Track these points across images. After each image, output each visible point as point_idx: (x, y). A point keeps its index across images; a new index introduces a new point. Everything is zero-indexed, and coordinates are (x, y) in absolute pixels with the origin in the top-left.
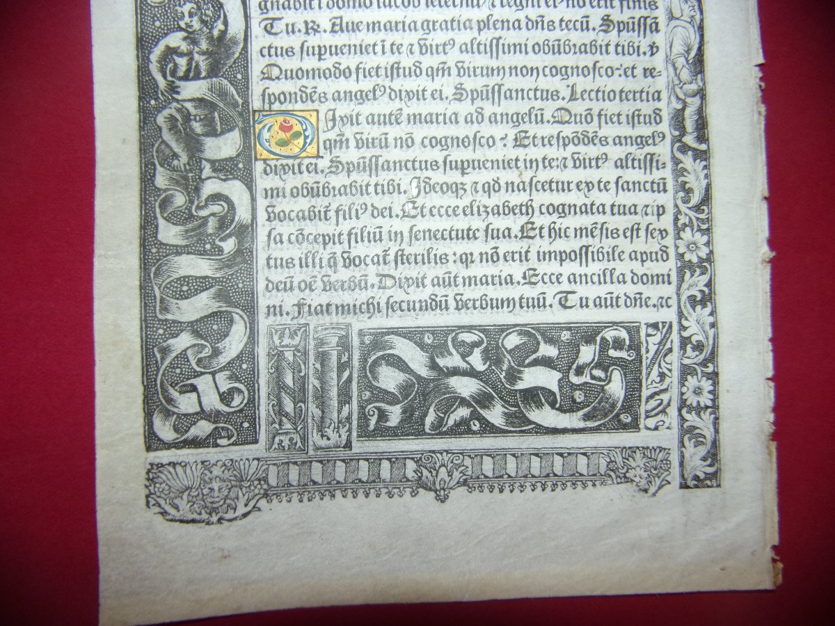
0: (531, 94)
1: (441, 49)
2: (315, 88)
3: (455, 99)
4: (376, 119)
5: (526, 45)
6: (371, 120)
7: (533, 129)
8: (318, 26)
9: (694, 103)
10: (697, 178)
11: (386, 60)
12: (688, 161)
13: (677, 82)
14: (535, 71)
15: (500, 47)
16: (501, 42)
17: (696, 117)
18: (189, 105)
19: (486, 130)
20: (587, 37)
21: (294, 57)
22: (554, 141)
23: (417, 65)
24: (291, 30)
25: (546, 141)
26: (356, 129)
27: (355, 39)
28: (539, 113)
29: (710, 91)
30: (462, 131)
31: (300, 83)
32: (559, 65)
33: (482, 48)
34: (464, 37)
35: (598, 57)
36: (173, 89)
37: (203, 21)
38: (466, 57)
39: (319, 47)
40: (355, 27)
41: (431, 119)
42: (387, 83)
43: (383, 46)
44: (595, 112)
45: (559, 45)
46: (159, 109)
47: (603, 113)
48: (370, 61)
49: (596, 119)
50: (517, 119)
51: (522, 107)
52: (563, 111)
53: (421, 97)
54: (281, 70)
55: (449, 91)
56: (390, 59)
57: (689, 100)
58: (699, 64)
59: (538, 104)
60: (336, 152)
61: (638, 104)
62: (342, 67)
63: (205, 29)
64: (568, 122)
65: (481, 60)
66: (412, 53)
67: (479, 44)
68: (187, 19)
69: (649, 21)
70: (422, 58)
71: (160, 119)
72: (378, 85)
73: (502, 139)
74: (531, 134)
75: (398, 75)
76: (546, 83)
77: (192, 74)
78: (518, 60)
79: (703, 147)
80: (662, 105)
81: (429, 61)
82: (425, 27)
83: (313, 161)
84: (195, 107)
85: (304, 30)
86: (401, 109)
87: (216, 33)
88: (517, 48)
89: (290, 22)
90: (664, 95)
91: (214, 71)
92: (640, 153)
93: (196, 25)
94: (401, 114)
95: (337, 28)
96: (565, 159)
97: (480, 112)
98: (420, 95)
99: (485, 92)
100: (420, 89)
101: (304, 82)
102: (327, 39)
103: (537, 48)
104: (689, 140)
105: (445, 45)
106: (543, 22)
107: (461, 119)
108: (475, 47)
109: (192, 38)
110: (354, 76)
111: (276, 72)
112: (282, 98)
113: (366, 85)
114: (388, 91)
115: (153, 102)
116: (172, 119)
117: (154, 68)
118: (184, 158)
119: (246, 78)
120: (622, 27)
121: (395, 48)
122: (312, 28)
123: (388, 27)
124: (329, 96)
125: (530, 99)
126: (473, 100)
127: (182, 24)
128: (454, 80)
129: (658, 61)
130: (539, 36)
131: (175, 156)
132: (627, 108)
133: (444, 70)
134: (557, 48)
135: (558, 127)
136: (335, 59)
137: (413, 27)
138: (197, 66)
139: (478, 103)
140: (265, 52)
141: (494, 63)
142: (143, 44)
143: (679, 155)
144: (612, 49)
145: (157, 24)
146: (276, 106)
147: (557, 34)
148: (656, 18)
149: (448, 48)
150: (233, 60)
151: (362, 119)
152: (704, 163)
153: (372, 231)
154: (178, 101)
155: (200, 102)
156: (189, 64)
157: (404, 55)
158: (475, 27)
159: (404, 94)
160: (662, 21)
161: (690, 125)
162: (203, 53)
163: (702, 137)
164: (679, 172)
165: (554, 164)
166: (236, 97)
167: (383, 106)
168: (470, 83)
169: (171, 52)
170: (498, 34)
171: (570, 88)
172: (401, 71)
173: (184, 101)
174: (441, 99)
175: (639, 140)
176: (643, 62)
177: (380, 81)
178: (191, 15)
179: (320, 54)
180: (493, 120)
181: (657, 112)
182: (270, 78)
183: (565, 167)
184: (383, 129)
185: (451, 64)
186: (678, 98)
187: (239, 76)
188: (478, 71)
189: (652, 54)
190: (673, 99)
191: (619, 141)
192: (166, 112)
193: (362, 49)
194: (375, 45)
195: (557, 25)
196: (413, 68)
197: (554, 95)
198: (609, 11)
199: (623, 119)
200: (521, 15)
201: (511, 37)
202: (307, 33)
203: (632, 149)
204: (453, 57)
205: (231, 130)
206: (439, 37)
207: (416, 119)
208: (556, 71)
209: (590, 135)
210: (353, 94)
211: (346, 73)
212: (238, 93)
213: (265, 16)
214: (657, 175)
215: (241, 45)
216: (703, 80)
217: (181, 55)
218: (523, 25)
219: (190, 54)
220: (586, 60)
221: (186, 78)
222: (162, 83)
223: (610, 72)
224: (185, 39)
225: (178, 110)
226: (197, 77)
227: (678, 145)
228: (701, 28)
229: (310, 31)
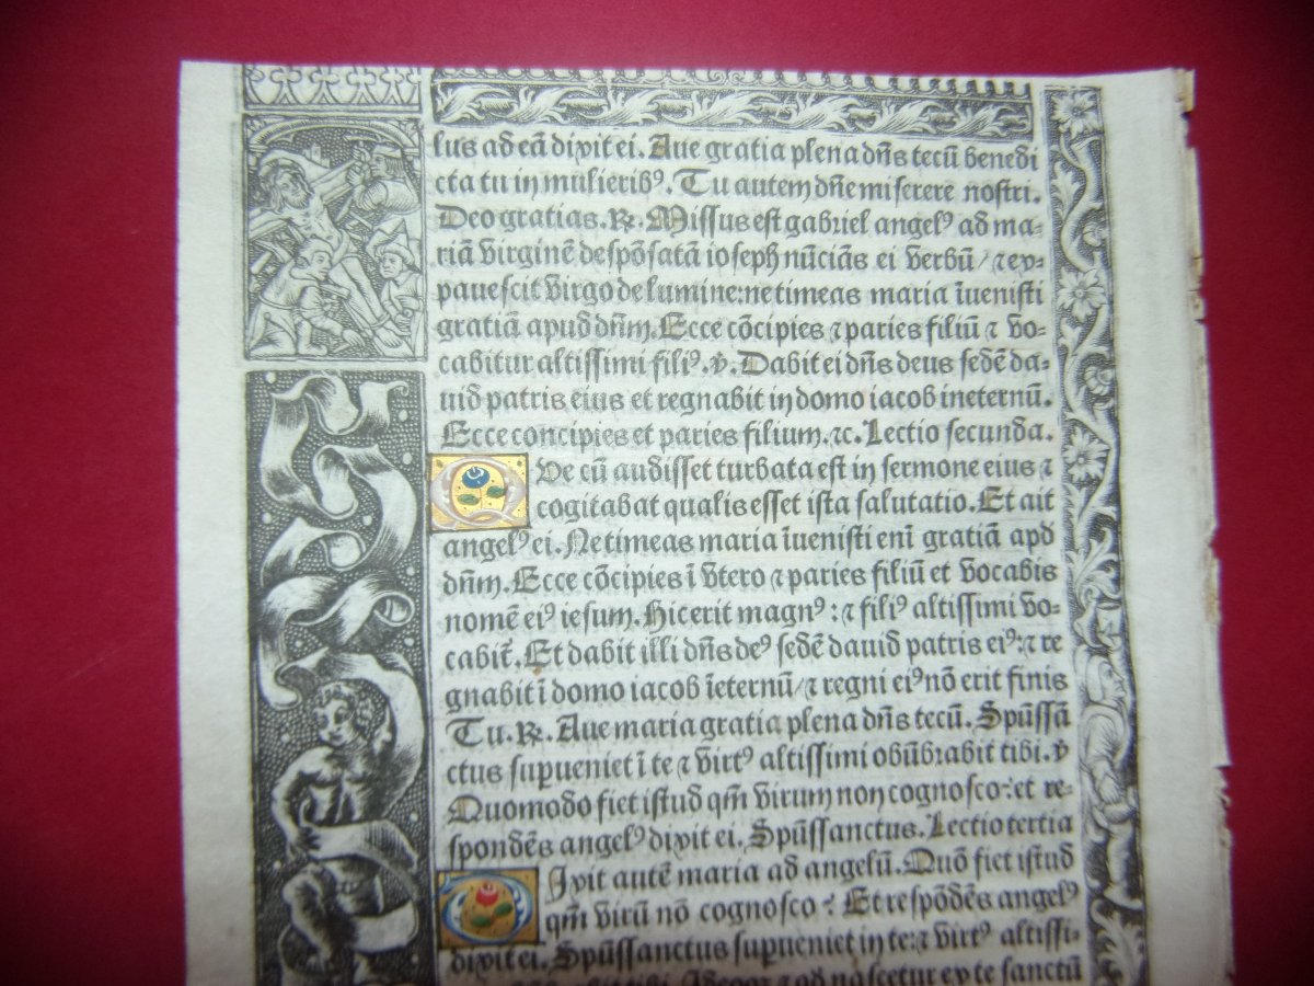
0: (872, 831)
1: (731, 763)
2: (534, 833)
3: (754, 845)
4: (629, 879)
5: (863, 753)
6: (622, 881)
7: (874, 885)
8: (539, 731)
9: (1122, 833)
10: (1129, 954)
11: (644, 786)
12: (1113, 927)
13: (1096, 801)
14: (877, 796)
15: (824, 757)
16: (825, 749)
17: (1126, 855)
18: (334, 867)
19: (802, 889)
20: (958, 737)
21: (502, 784)
22: (907, 904)
23: (694, 791)
24: (497, 737)
25: (895, 903)
26: (597, 896)
27: (596, 751)
28: (884, 858)
29: (1149, 813)
30: (762, 892)
31: (509, 826)
32: (915, 783)
33: (795, 760)
34: (767, 744)
35: (975, 767)
36: (309, 841)
37: (357, 728)
38: (770, 775)
39: (541, 765)
40: (597, 732)
41: (716, 876)
42: (647, 823)
43: (641, 762)
44: (971, 853)
45: (915, 751)
46: (287, 876)
47: (983, 853)
48: (621, 788)
49: (971, 863)
50: (849, 870)
51: (858, 852)
52: (921, 855)
53: (700, 843)
54: (480, 805)
55: (744, 833)
56: (654, 783)
57: (1115, 829)
58: (1130, 771)
59: (882, 845)
60: (567, 934)
61: (1038, 838)
62: (576, 799)
63: (360, 740)
64: (929, 871)
65: (794, 780)
66: (685, 770)
67: (791, 754)
68: (332, 726)
69: (1054, 709)
70: (702, 780)
71: (290, 892)
72: (632, 826)
73: (827, 902)
74: (871, 892)
75: (664, 809)
76: (895, 813)
77: (340, 815)
78: (851, 777)
79: (1137, 904)
80: (1074, 837)
81: (715, 784)
82: (707, 729)
83: (530, 949)
84: (345, 869)
85: (516, 737)
86: (668, 864)
87: (377, 746)
88: (850, 758)
89: (496, 724)
90: (1077, 823)
91: (374, 810)
92: (1039, 919)
93: (347, 734)
94: (668, 871)
95: (569, 733)
96: (924, 934)
97: (792, 865)
98: (698, 841)
99: (799, 832)
100: (699, 830)
101: (517, 823)
102: (553, 753)
103: (880, 757)
104: (1116, 894)
105: (737, 757)
106: (889, 716)
107: (763, 874)
108: (785, 758)
109: (339, 757)
110: (595, 812)
111: (471, 808)
112: (481, 850)
113: (614, 826)
114: (648, 835)
115: (277, 865)
116: (307, 891)
117: (279, 809)
118: (325, 952)
119: (425, 818)
120: (1012, 719)
121: (659, 765)
122: (529, 734)
123: (649, 731)
124: (556, 847)
125: (869, 839)
126: (781, 843)
127: (325, 735)
128: (752, 814)
129: (1068, 770)
130: (883, 738)
131: (313, 950)
132: (1020, 844)
133: (736, 799)
134: (912, 757)
135: (914, 879)
136: (565, 785)
137: (688, 728)
138: (348, 801)
139: (790, 848)
140: (456, 774)
141: (814, 784)
142: (262, 771)
143: (1100, 919)
144: (996, 753)
145: (286, 738)
146: (472, 863)
147: (913, 734)
148: (1064, 703)
149: (742, 761)
150: (403, 790)
151: (607, 880)
152: (1138, 928)
154: (316, 861)
155: (353, 861)
156: (335, 799)
157: (673, 775)
158: (785, 727)
159: (673, 840)
160: (1074, 708)
161: (1116, 868)
162: (357, 781)
163: (1136, 888)
164: (1100, 944)
165: (907, 942)
166: (409, 850)
167: (641, 859)
168: (777, 819)
169: (306, 781)
170: (819, 738)
171: (932, 820)
172: (669, 802)
173: (327, 860)
174: (731, 844)
175: (1038, 898)
176: (1044, 772)
177: (636, 819)
178: (338, 719)
179: (542, 778)
180: (813, 872)
181: (1066, 849)
182: (462, 819)
183: (925, 946)
184: (640, 895)
185: (747, 788)
186: (1098, 827)
187: (414, 817)
188: (789, 798)
189: (1059, 758)
190: (1091, 828)
191: (1009, 900)
192: (298, 880)
193: (608, 769)
194: (627, 760)
195: (912, 720)
196: (688, 797)
197: (908, 830)
198: (992, 695)
199: (1014, 862)
200: (856, 707)
201: (840, 742)
202: (522, 742)
203: (1029, 914)
204: (750, 776)
205: (402, 904)
206: (727, 745)
207: (690, 877)
208: (910, 793)
209: (963, 891)
210: (594, 842)
211: (582, 808)
212: (412, 844)
213: (455, 716)
214: (1066, 951)
215: (417, 765)
216: (1137, 797)
217: (323, 785)
218: (859, 722)
219: (336, 783)
220: (956, 774)
221: (329, 822)
222: (291, 831)
223: (994, 791)
224: (328, 758)
225: (319, 876)
226: (347, 820)
227: (1097, 903)
228: (1133, 717)
229: (526, 739)
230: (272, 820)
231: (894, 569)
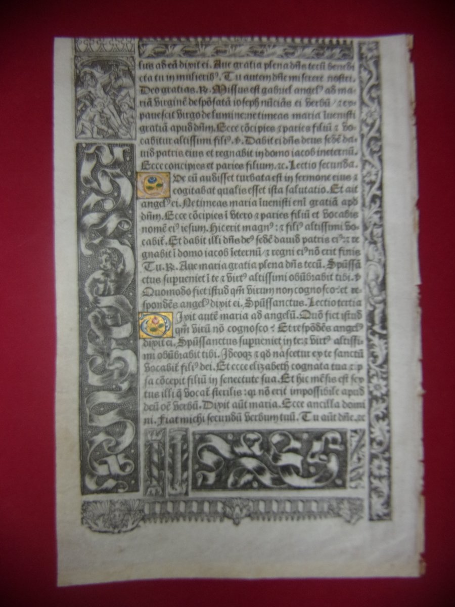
0: (288, 303)
1: (239, 278)
2: (171, 300)
3: (246, 306)
4: (204, 317)
5: (286, 276)
6: (201, 317)
7: (289, 322)
8: (174, 266)
9: (380, 307)
10: (381, 350)
11: (208, 285)
12: (376, 340)
13: (370, 295)
14: (290, 291)
15: (272, 278)
16: (272, 274)
17: (381, 315)
18: (105, 310)
19: (263, 322)
20: (320, 271)
21: (161, 284)
22: (300, 329)
23: (226, 287)
24: (159, 268)
25: (296, 328)
26: (193, 322)
27: (193, 273)
28: (292, 313)
29: (390, 300)
30: (249, 323)
31: (163, 298)
32: (304, 287)
33: (261, 278)
34: (251, 272)
35: (326, 282)
36: (96, 301)
37: (113, 265)
38: (252, 283)
39: (174, 278)
40: (193, 267)
41: (233, 317)
42: (210, 298)
43: (208, 278)
44: (324, 312)
45: (304, 276)
46: (89, 312)
47: (329, 312)
48: (201, 286)
49: (324, 316)
50: (280, 317)
51: (283, 310)
52: (306, 312)
53: (228, 305)
54: (153, 290)
55: (243, 302)
56: (212, 285)
57: (377, 305)
58: (383, 285)
59: (292, 308)
60: (182, 335)
61: (348, 308)
62: (186, 289)
63: (114, 268)
64: (309, 318)
65: (261, 285)
66: (223, 281)
67: (260, 276)
68: (104, 263)
69: (355, 262)
70: (229, 284)
71: (90, 317)
72: (205, 299)
73: (272, 327)
74: (288, 324)
75: (216, 293)
76: (297, 297)
77: (106, 293)
78: (281, 284)
79: (384, 332)
80: (362, 308)
81: (233, 285)
82: (231, 267)
83: (170, 339)
84: (108, 311)
85: (166, 268)
86: (217, 312)
87: (119, 270)
88: (280, 278)
89: (158, 263)
90: (363, 303)
91: (118, 291)
92: (349, 336)
93: (109, 266)
94: (217, 314)
95: (183, 267)
96: (306, 339)
97: (260, 313)
98: (227, 304)
99: (262, 303)
100: (228, 300)
101: (166, 297)
102: (178, 274)
103: (292, 278)
104: (377, 328)
105: (241, 276)
106: (295, 263)
107: (249, 317)
108: (258, 277)
109: (106, 274)
110: (192, 294)
111: (150, 291)
112: (154, 305)
113: (199, 299)
114: (210, 302)
115: (86, 308)
116: (95, 317)
117: (87, 290)
118: (102, 338)
119: (135, 295)
120: (340, 265)
121: (214, 278)
122: (170, 267)
123: (211, 267)
124: (179, 305)
125: (287, 305)
126: (256, 306)
127: (102, 266)
128: (246, 296)
129: (360, 284)
130: (293, 271)
131: (97, 337)
132: (342, 310)
133: (240, 290)
134: (303, 278)
135: (303, 321)
136: (182, 284)
137: (224, 267)
138: (109, 288)
139: (259, 308)
140: (145, 280)
141: (268, 286)
142: (81, 278)
143: (371, 337)
144: (334, 277)
145: (89, 266)
146: (150, 310)
147: (303, 270)
148: (359, 260)
149: (243, 278)
150: (128, 285)
151: (196, 317)
152: (385, 341)
153: (201, 377)
154: (99, 308)
156: (105, 288)
157: (219, 282)
158: (258, 266)
159: (219, 304)
160: (363, 261)
161: (377, 319)
162: (111, 281)
163: (384, 327)
164: (371, 346)
165: (300, 342)
166: (130, 305)
167: (207, 310)
168: (254, 298)
169: (96, 281)
170: (270, 270)
171: (310, 300)
172: (217, 291)
173: (102, 307)
174: (239, 306)
175: (348, 328)
176: (351, 284)
177: (206, 296)
178: (106, 261)
179: (174, 282)
180: (267, 317)
181: (359, 312)
182: (147, 295)
183: (306, 343)
184: (208, 322)
185: (244, 287)
186: (371, 305)
187: (131, 294)
188: (259, 291)
189: (357, 280)
190: (368, 305)
191: (337, 329)
192: (93, 314)
193: (197, 279)
194: (203, 277)
195: (303, 265)
196: (224, 289)
197: (301, 303)
198: (333, 257)
199: (340, 316)
200: (283, 260)
201: (277, 272)
202: (167, 270)
203: (344, 333)
204: (245, 283)
205: (126, 323)
206: (238, 272)
207: (225, 317)
208: (302, 290)
209: (321, 325)
210: (192, 304)
211: (188, 292)
212: (131, 303)
213: (145, 261)
214: (358, 348)
215: (132, 277)
216: (386, 294)
217: (101, 282)
218: (284, 265)
219: (105, 282)
220: (319, 284)
221: (103, 295)
222: (91, 298)
223: (333, 290)
224: (103, 274)
225: (99, 313)
226: (109, 294)
227: (370, 331)
228: (384, 266)
229: (169, 269)
230: (84, 293)
231: (299, 213)
